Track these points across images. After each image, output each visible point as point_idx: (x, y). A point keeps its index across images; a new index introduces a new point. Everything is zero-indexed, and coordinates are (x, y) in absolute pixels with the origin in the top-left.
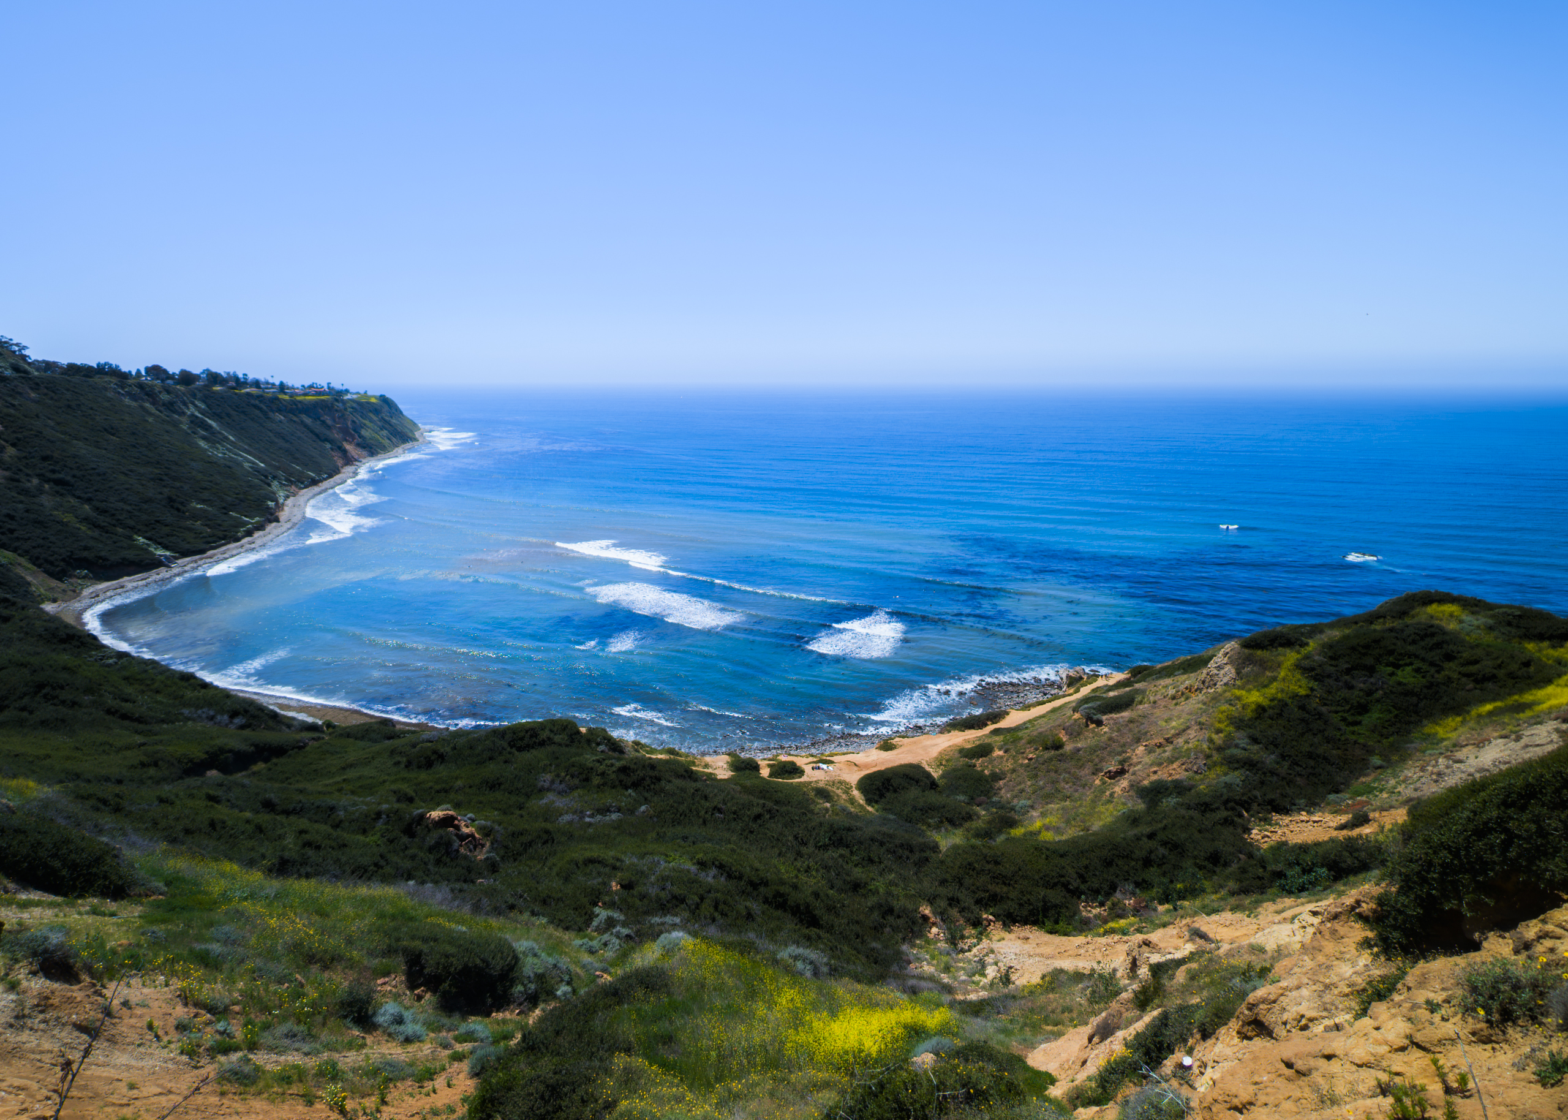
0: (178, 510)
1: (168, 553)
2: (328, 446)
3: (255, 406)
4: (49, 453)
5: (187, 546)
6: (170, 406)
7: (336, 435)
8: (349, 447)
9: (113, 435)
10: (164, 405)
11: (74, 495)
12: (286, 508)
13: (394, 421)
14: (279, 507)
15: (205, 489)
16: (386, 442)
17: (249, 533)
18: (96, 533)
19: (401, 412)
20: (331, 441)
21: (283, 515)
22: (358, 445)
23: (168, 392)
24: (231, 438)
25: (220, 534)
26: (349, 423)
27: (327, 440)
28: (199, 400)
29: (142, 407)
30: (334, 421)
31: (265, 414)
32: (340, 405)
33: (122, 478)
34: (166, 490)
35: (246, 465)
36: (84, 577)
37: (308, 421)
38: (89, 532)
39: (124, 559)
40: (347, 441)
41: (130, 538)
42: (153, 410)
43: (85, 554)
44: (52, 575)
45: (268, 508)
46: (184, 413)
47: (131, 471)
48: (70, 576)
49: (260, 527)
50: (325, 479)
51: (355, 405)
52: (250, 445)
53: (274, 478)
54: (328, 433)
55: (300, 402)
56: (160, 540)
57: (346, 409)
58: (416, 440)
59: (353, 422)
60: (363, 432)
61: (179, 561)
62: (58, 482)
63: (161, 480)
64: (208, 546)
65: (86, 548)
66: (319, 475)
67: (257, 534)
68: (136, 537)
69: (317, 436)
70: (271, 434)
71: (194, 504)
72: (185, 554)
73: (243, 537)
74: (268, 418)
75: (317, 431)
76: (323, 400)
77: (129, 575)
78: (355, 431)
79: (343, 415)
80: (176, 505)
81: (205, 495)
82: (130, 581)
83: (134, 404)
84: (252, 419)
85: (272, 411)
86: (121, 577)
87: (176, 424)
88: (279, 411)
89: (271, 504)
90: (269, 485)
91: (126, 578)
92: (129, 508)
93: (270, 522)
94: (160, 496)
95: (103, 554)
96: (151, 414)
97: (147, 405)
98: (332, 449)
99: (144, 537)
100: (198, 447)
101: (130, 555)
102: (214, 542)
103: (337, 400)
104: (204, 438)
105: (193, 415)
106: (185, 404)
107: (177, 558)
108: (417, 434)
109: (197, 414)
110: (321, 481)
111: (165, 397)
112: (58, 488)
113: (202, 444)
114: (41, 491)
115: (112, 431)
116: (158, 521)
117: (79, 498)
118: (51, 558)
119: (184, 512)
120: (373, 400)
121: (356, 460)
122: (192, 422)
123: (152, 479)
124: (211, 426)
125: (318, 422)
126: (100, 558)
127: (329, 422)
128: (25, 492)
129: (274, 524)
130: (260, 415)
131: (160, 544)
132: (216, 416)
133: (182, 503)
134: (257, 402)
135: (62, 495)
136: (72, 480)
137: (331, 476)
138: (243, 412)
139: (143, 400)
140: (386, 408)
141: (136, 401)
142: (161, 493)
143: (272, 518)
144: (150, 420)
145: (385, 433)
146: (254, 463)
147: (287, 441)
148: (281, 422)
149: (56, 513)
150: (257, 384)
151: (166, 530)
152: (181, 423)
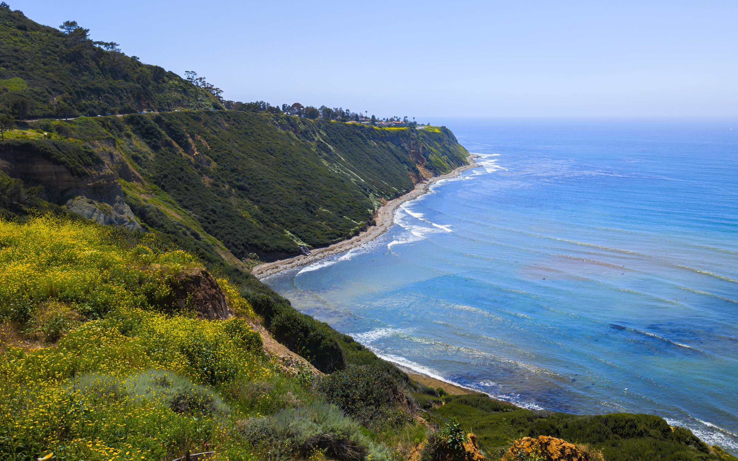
0: (311, 212)
1: (305, 245)
2: (406, 167)
3: (358, 135)
4: (235, 166)
5: (317, 240)
6: (305, 134)
7: (411, 159)
8: (420, 168)
9: (272, 155)
10: (301, 133)
11: (249, 198)
12: (379, 215)
13: (451, 148)
14: (375, 213)
15: (328, 197)
16: (446, 165)
17: (357, 233)
18: (262, 227)
19: (456, 141)
20: (408, 164)
21: (378, 220)
22: (426, 167)
23: (304, 124)
24: (342, 158)
25: (338, 232)
26: (421, 149)
27: (405, 162)
28: (322, 129)
29: (288, 134)
30: (410, 147)
31: (365, 140)
32: (415, 134)
33: (277, 186)
34: (303, 197)
35: (353, 180)
36: (254, 258)
37: (393, 147)
38: (258, 225)
39: (278, 247)
40: (418, 163)
41: (282, 231)
42: (295, 137)
43: (256, 241)
44: (235, 255)
45: (369, 214)
46: (313, 139)
47: (282, 181)
48: (246, 257)
49: (364, 229)
50: (404, 194)
51: (424, 135)
52: (354, 165)
53: (371, 191)
54: (406, 156)
55: (388, 132)
56: (300, 234)
57: (418, 138)
58: (468, 164)
59: (424, 148)
60: (430, 156)
61: (312, 251)
62: (240, 188)
63: (301, 189)
64: (330, 241)
65: (256, 237)
66: (400, 190)
67: (362, 234)
68: (285, 230)
69: (399, 158)
70: (368, 157)
71: (321, 209)
72: (316, 246)
73: (353, 236)
74: (367, 144)
75: (399, 155)
76: (403, 131)
77: (281, 259)
78: (424, 155)
79: (417, 143)
80: (311, 208)
81: (328, 202)
82: (281, 264)
83: (283, 132)
84: (356, 145)
85: (369, 138)
86: (276, 260)
87: (308, 148)
88: (374, 138)
89: (370, 211)
90: (368, 197)
91: (279, 261)
92: (281, 209)
93: (370, 225)
94: (300, 202)
95: (266, 242)
96: (294, 140)
97: (291, 133)
98: (408, 170)
99: (290, 232)
100: (323, 165)
101: (282, 244)
102: (334, 238)
103: (412, 131)
104: (326, 159)
105: (319, 141)
106: (314, 133)
107: (310, 249)
108: (468, 159)
109: (321, 140)
110: (401, 195)
111: (302, 127)
112: (240, 192)
113: (325, 162)
114: (230, 194)
115: (271, 151)
116: (299, 220)
117: (252, 200)
118: (236, 243)
119: (315, 215)
120: (437, 131)
121: (425, 179)
122: (318, 146)
123: (295, 188)
124: (330, 150)
125: (400, 148)
126: (264, 245)
127: (407, 148)
128: (221, 194)
129: (372, 227)
130: (362, 142)
131: (300, 237)
132: (333, 142)
133: (314, 207)
134: (360, 131)
135: (242, 197)
136: (249, 187)
137: (408, 191)
138: (351, 139)
139: (289, 129)
140: (446, 137)
141: (285, 130)
142: (301, 199)
143: (371, 222)
144: (293, 144)
145: (445, 157)
146: (357, 179)
147: (379, 163)
148: (375, 147)
149: (238, 210)
150: (356, 117)
151: (304, 227)
152: (312, 147)
